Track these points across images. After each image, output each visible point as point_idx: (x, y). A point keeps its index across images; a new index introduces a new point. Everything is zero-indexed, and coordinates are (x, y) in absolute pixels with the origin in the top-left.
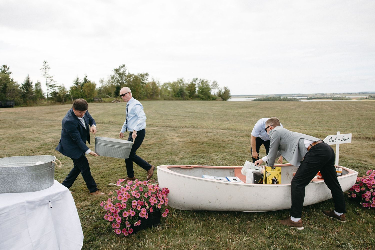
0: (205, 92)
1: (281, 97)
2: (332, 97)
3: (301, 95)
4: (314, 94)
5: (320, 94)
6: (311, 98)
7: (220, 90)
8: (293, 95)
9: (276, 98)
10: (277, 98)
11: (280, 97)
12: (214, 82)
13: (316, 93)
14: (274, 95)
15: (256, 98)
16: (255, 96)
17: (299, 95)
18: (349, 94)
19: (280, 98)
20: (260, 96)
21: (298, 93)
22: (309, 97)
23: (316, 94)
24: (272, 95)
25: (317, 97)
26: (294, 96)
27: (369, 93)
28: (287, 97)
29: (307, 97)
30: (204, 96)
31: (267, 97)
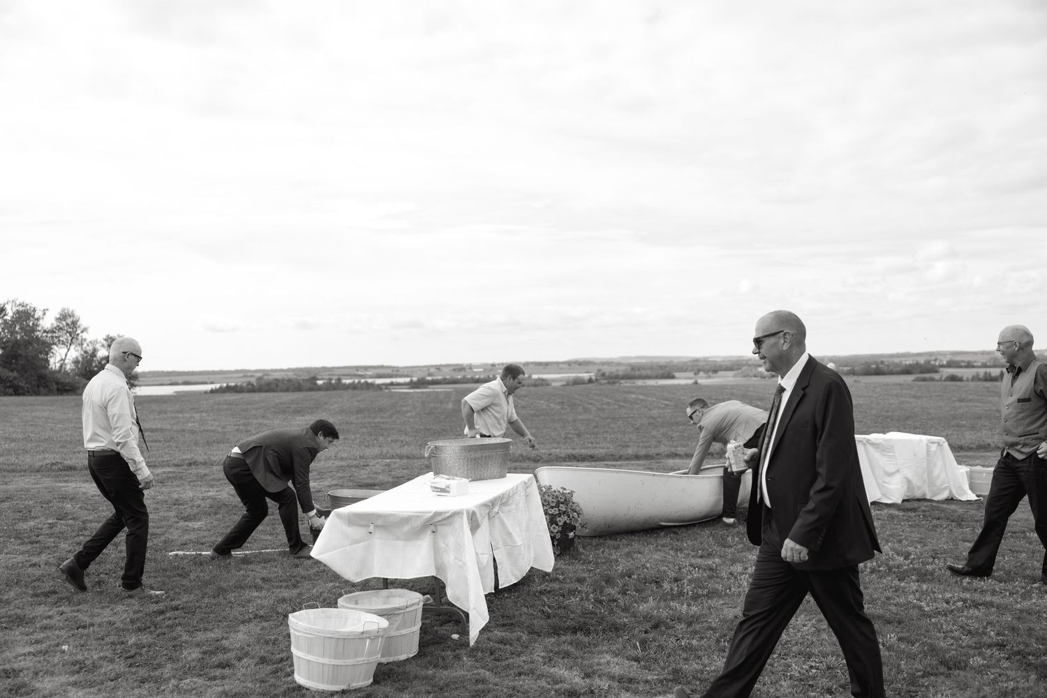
0: (26, 357)
1: (319, 377)
2: (489, 377)
3: (389, 371)
4: (432, 366)
5: (452, 368)
6: (422, 383)
7: (90, 349)
8: (360, 373)
9: (299, 383)
10: (301, 382)
11: (314, 379)
12: (64, 316)
13: (438, 363)
14: (289, 370)
15: (218, 386)
16: (212, 377)
17: (382, 371)
18: (541, 367)
19: (316, 384)
20: (234, 375)
21: (375, 364)
22: (415, 379)
23: (438, 368)
24: (282, 370)
25: (444, 379)
26: (362, 376)
27: (596, 361)
28: (339, 380)
29: (407, 376)
30: (22, 376)
31: (259, 379)
